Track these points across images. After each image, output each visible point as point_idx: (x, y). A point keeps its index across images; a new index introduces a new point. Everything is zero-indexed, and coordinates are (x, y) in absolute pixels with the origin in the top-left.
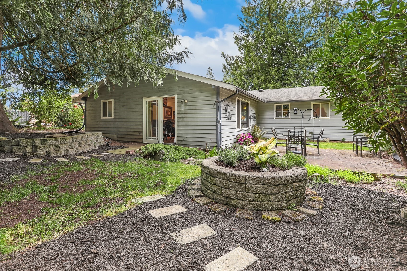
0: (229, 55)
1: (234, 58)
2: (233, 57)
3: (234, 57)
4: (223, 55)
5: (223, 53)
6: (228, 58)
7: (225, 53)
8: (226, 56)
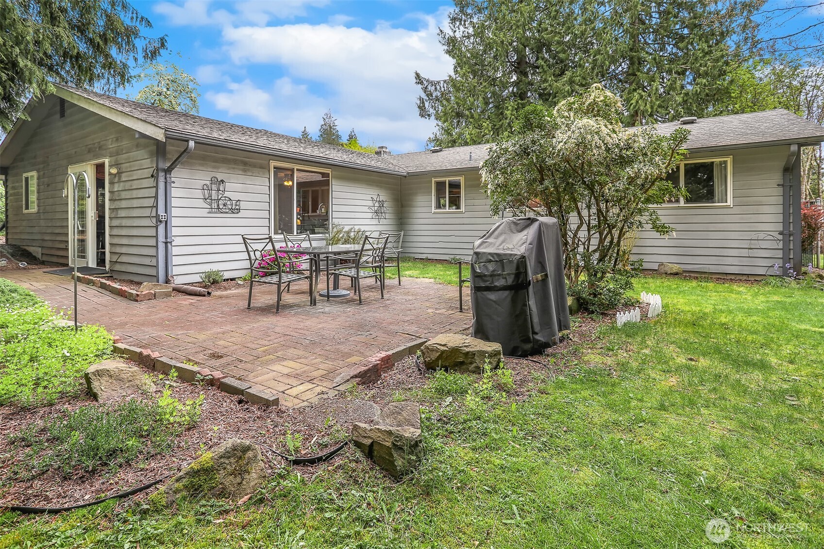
0: (431, 79)
1: (442, 85)
2: (439, 82)
3: (442, 82)
4: (419, 79)
5: (418, 76)
6: (429, 87)
7: (422, 75)
8: (425, 82)
